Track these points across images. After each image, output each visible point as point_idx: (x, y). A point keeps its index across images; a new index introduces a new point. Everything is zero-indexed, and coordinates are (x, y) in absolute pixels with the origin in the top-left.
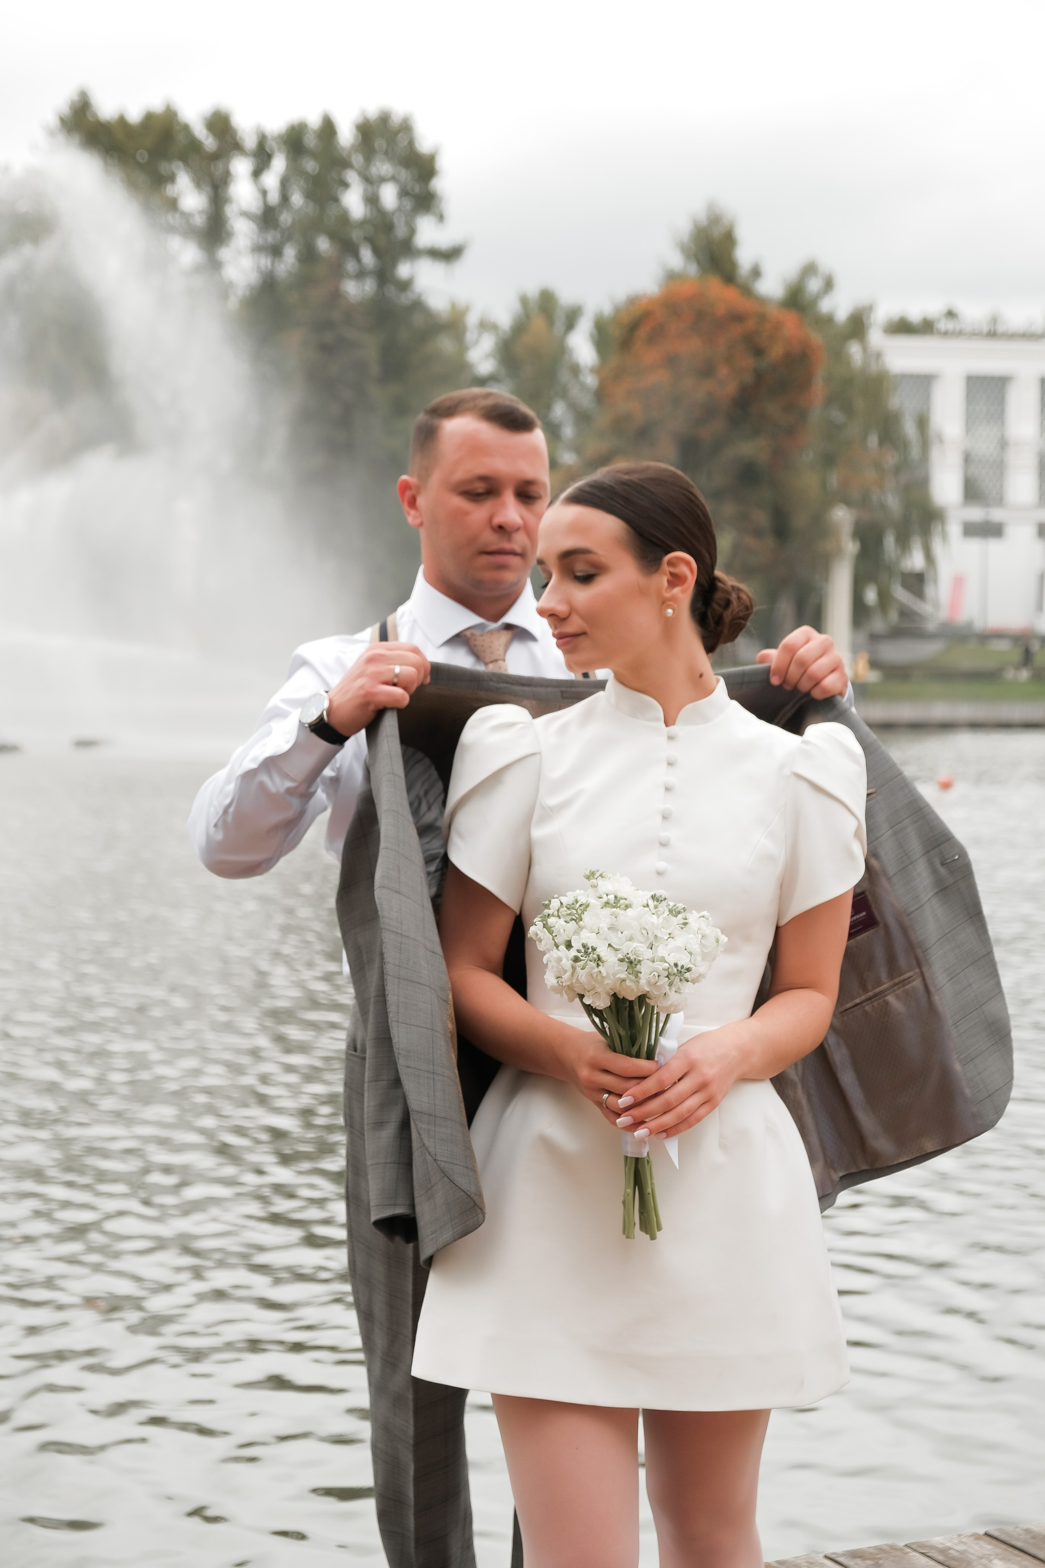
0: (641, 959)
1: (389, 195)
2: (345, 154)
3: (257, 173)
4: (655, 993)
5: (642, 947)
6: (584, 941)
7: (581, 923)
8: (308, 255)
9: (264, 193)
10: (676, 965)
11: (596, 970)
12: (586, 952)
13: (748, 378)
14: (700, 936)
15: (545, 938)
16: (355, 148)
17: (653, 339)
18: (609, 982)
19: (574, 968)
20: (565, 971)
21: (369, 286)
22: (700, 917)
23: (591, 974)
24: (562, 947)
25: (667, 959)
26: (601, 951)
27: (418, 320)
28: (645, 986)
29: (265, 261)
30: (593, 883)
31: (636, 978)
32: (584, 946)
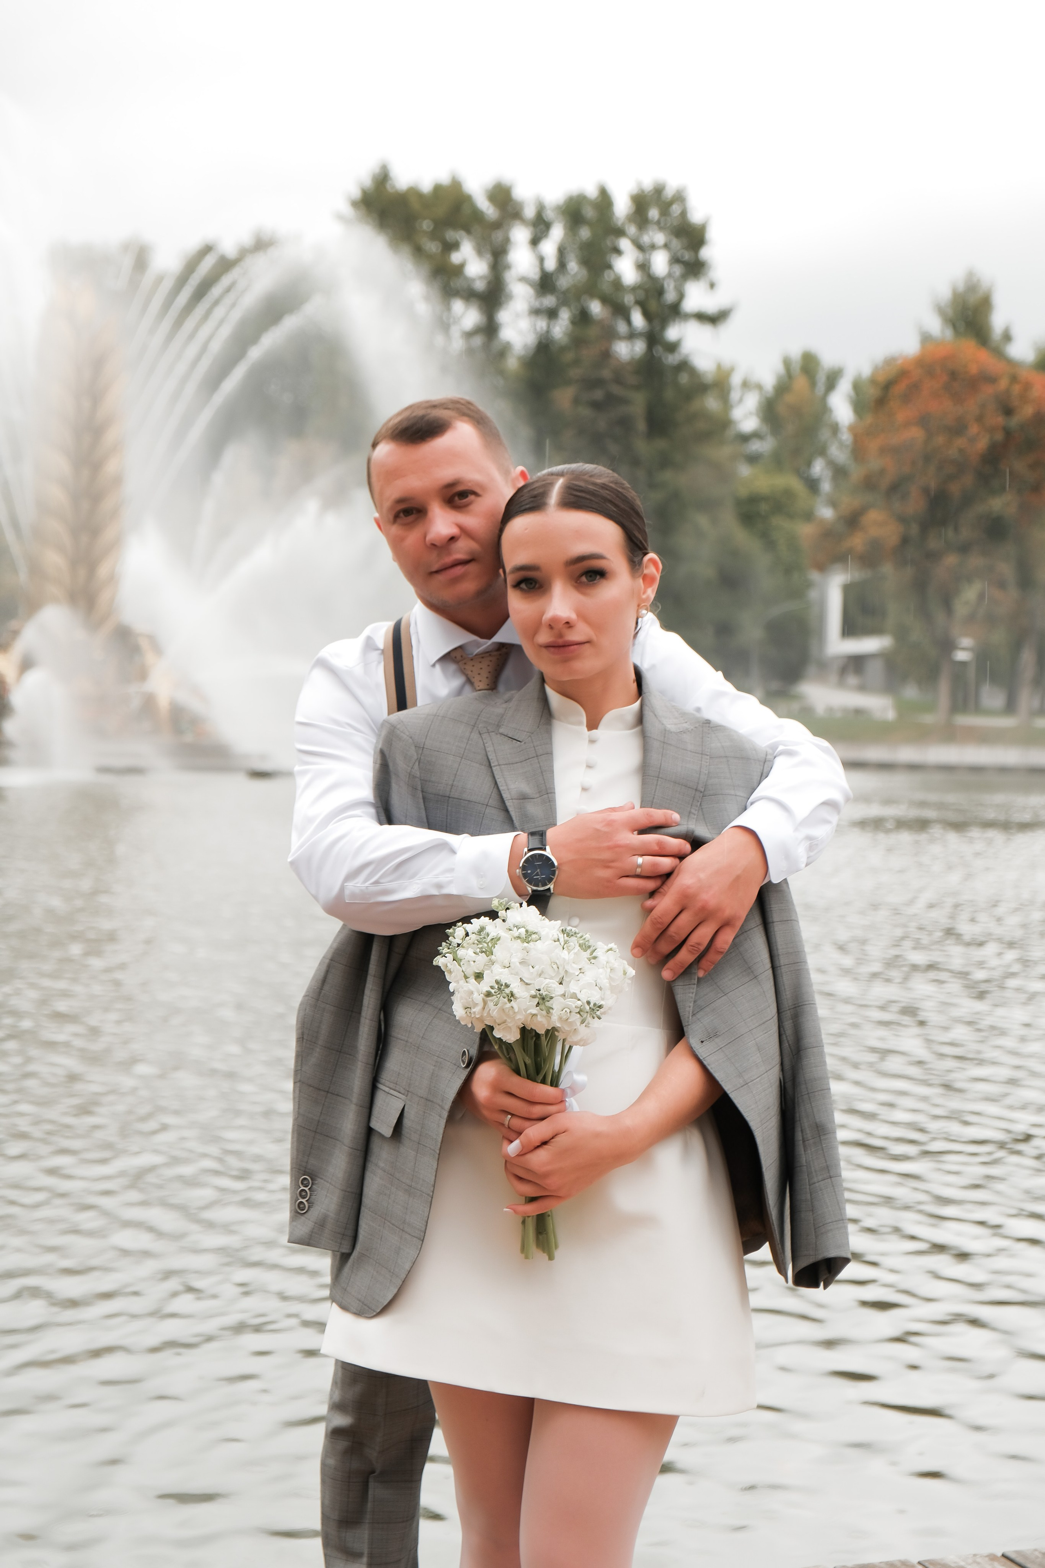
0: (553, 995)
1: (660, 263)
2: (620, 223)
3: (535, 242)
4: (566, 1029)
5: (553, 983)
6: (498, 978)
7: (493, 957)
8: (583, 318)
9: (541, 260)
10: (588, 1003)
11: (508, 1005)
12: (499, 989)
13: (999, 437)
14: (609, 970)
15: (455, 970)
16: (631, 219)
17: (906, 398)
18: (521, 1017)
19: (485, 1003)
20: (476, 1005)
21: (639, 347)
22: (608, 950)
23: (503, 1009)
24: (472, 980)
25: (579, 996)
26: (515, 988)
27: (684, 379)
28: (557, 1022)
29: (542, 324)
30: (502, 914)
31: (548, 1014)
32: (497, 982)
